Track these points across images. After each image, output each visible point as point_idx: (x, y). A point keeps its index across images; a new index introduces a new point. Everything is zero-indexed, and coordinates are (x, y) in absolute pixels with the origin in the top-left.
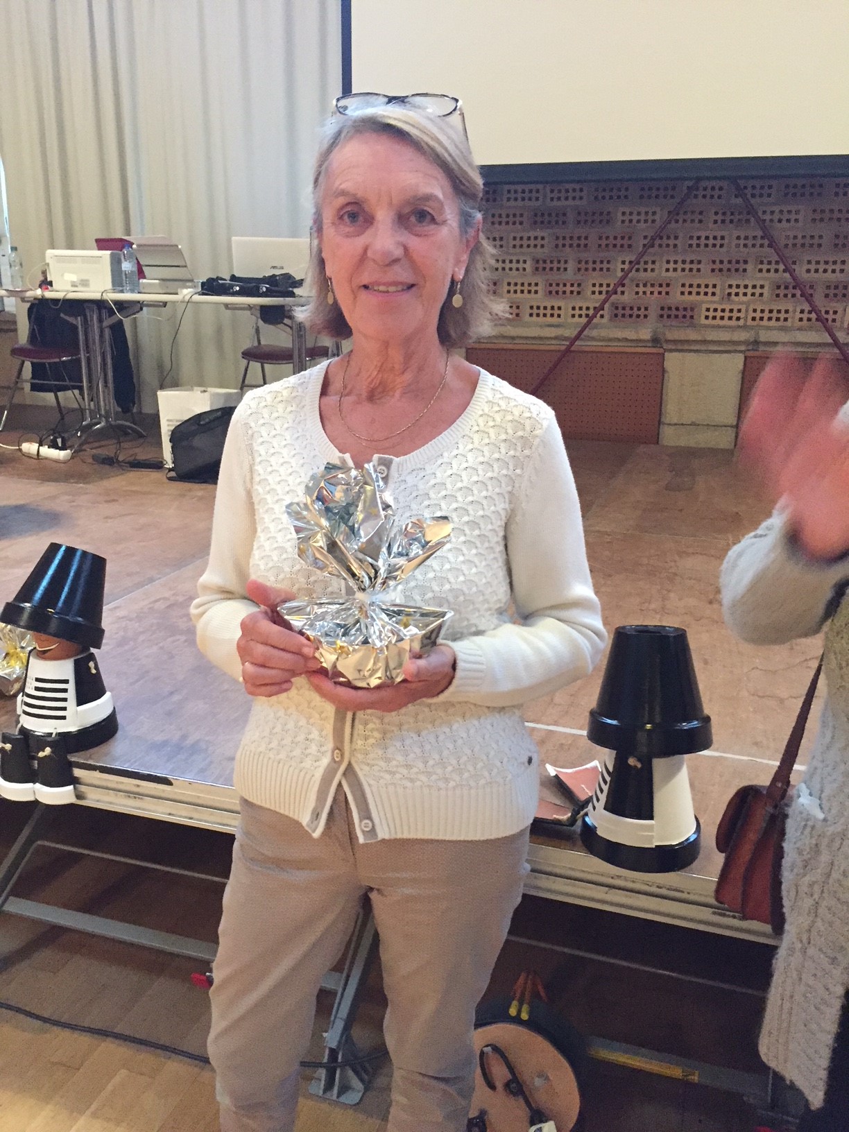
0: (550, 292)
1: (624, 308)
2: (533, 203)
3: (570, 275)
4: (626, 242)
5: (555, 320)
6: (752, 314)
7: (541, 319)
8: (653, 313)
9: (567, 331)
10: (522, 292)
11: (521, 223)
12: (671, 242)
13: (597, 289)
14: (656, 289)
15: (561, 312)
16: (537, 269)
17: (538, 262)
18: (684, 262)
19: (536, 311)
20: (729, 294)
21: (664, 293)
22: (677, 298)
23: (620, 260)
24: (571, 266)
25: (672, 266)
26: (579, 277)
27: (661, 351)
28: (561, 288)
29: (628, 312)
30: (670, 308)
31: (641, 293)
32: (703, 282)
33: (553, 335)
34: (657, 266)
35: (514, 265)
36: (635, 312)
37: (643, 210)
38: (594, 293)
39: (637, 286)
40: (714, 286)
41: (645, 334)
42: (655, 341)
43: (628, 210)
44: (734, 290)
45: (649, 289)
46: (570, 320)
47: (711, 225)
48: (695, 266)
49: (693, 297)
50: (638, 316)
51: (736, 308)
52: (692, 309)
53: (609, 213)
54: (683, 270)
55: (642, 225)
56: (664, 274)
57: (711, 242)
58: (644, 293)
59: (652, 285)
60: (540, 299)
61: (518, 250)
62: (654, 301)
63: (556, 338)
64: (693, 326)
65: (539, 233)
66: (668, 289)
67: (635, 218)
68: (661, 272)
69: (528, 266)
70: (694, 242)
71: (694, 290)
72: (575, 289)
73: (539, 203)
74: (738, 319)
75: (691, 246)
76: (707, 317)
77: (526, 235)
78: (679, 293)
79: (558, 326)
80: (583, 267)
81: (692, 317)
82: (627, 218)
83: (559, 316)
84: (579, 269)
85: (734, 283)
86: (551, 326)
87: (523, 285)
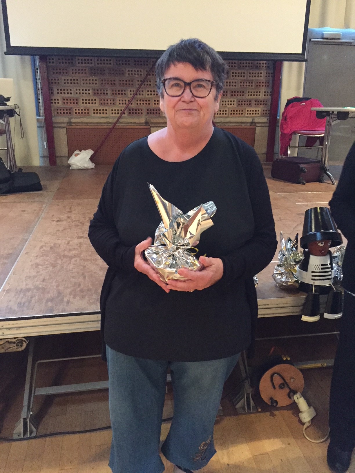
0: (101, 103)
1: (133, 110)
2: (90, 65)
3: (109, 96)
4: (131, 83)
5: (105, 115)
7: (99, 115)
8: (145, 112)
9: (110, 120)
10: (89, 103)
11: (85, 73)
12: (149, 83)
13: (121, 102)
14: (145, 102)
15: (107, 112)
16: (95, 93)
17: (94, 90)
18: (154, 91)
19: (96, 111)
21: (148, 104)
22: (153, 106)
23: (129, 90)
24: (109, 92)
25: (150, 93)
26: (113, 97)
27: (149, 127)
28: (106, 102)
29: (134, 111)
30: (151, 110)
31: (139, 104)
33: (105, 122)
34: (144, 93)
35: (84, 92)
36: (137, 111)
37: (136, 70)
38: (120, 104)
39: (137, 101)
41: (143, 120)
42: (147, 123)
43: (130, 69)
45: (142, 102)
46: (112, 115)
53: (123, 71)
54: (154, 95)
55: (137, 76)
60: (97, 106)
61: (85, 85)
62: (144, 107)
63: (106, 123)
64: (159, 117)
65: (94, 78)
66: (149, 102)
67: (133, 73)
68: (146, 95)
69: (91, 92)
72: (112, 102)
73: (93, 65)
77: (88, 79)
78: (153, 104)
79: (107, 118)
80: (115, 93)
81: (159, 113)
82: (130, 73)
83: (106, 113)
84: (113, 94)
86: (103, 118)
87: (89, 100)
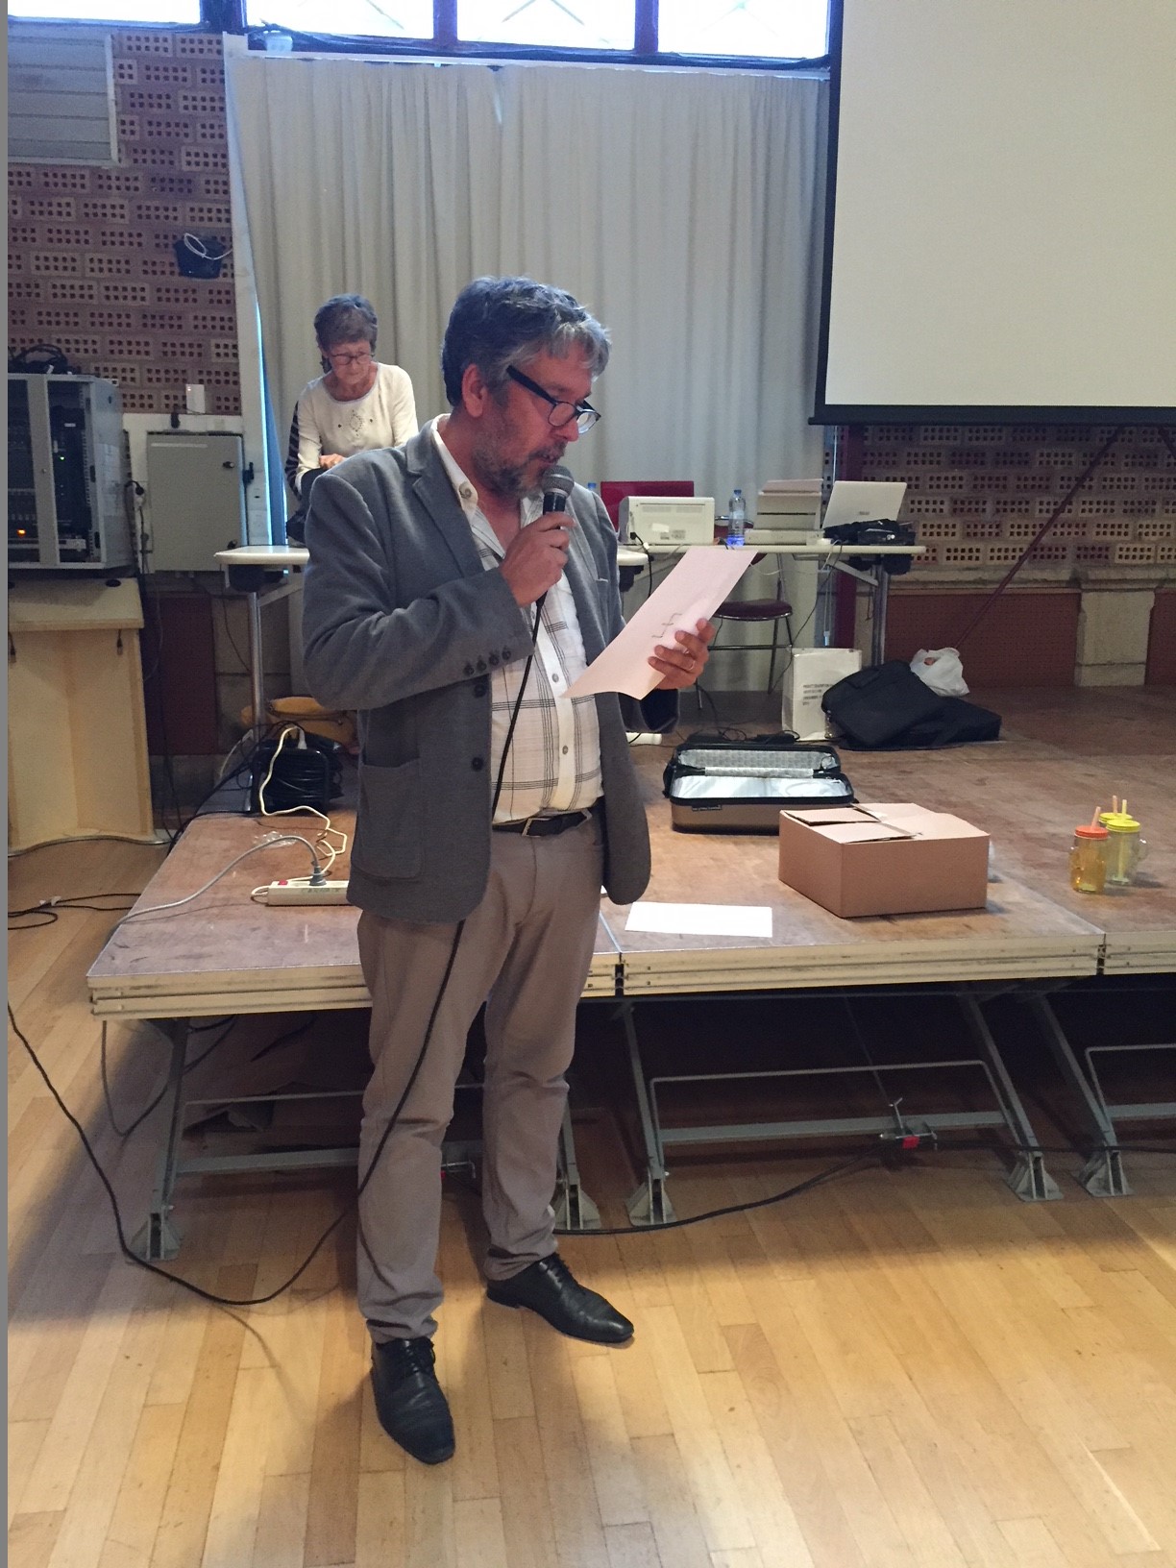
0: (968, 534)
1: (1042, 549)
2: (951, 443)
3: (988, 515)
4: (1044, 483)
5: (973, 563)
6: (1160, 553)
7: (958, 562)
8: (1070, 554)
9: (986, 574)
10: (939, 534)
11: (938, 463)
13: (1016, 530)
14: (1074, 530)
15: (980, 555)
16: (955, 510)
17: (955, 503)
18: (1098, 503)
19: (953, 554)
20: (1140, 534)
21: (1080, 534)
22: (1092, 537)
23: (1038, 500)
24: (989, 507)
25: (1087, 507)
26: (997, 518)
27: (1080, 591)
28: (979, 530)
29: (1046, 553)
30: (1086, 549)
31: (1059, 534)
32: (1117, 522)
33: (972, 579)
34: (1073, 507)
35: (931, 507)
36: (1054, 552)
37: (1060, 451)
38: (1012, 534)
39: (1056, 526)
40: (1127, 526)
41: (1065, 575)
42: (1075, 581)
43: (1046, 451)
44: (1144, 530)
45: (1066, 530)
46: (990, 563)
47: (1123, 468)
48: (1109, 507)
49: (1108, 537)
50: (1056, 557)
51: (1146, 547)
52: (1107, 549)
53: (1027, 454)
54: (1098, 511)
55: (1059, 466)
56: (1081, 515)
57: (1123, 483)
58: (1062, 533)
59: (1070, 526)
60: (956, 541)
61: (935, 490)
62: (1071, 542)
63: (974, 582)
64: (1107, 566)
65: (956, 473)
66: (1084, 530)
67: (1052, 459)
68: (1076, 512)
69: (946, 507)
70: (1108, 483)
71: (1109, 530)
72: (994, 530)
73: (958, 442)
74: (1149, 557)
75: (1104, 487)
76: (1120, 557)
77: (943, 475)
78: (1094, 533)
79: (976, 569)
80: (1002, 508)
81: (1106, 557)
82: (1045, 459)
83: (977, 558)
84: (998, 511)
85: (1145, 523)
86: (969, 569)
87: (939, 526)
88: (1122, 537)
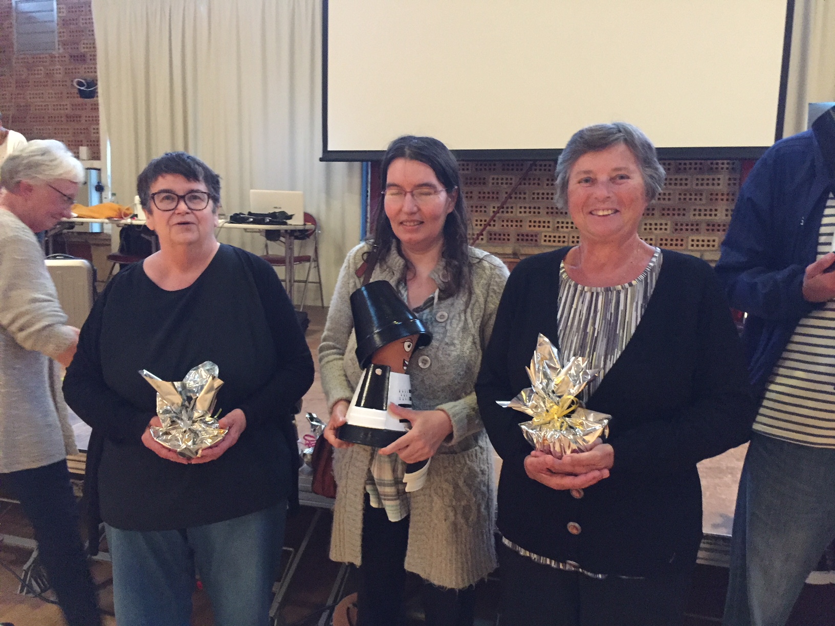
1: (495, 235)
4: (495, 196)
6: (571, 239)
8: (513, 238)
12: (522, 196)
13: (479, 223)
14: (514, 224)
18: (530, 208)
20: (558, 227)
21: (519, 226)
23: (492, 205)
25: (523, 210)
29: (497, 237)
30: (523, 235)
31: (505, 226)
32: (542, 220)
34: (514, 210)
36: (502, 237)
37: (505, 177)
39: (503, 221)
40: (549, 222)
43: (496, 177)
44: (560, 225)
45: (509, 224)
47: (545, 186)
48: (536, 211)
49: (537, 229)
50: (504, 239)
51: (562, 235)
52: (536, 236)
54: (530, 212)
55: (505, 186)
56: (519, 215)
57: (545, 196)
58: (507, 226)
59: (512, 221)
62: (513, 231)
66: (521, 224)
67: (500, 181)
68: (517, 213)
70: (536, 196)
71: (537, 224)
74: (564, 242)
75: (533, 198)
76: (545, 241)
78: (528, 226)
82: (495, 181)
85: (560, 221)
88: (546, 229)
